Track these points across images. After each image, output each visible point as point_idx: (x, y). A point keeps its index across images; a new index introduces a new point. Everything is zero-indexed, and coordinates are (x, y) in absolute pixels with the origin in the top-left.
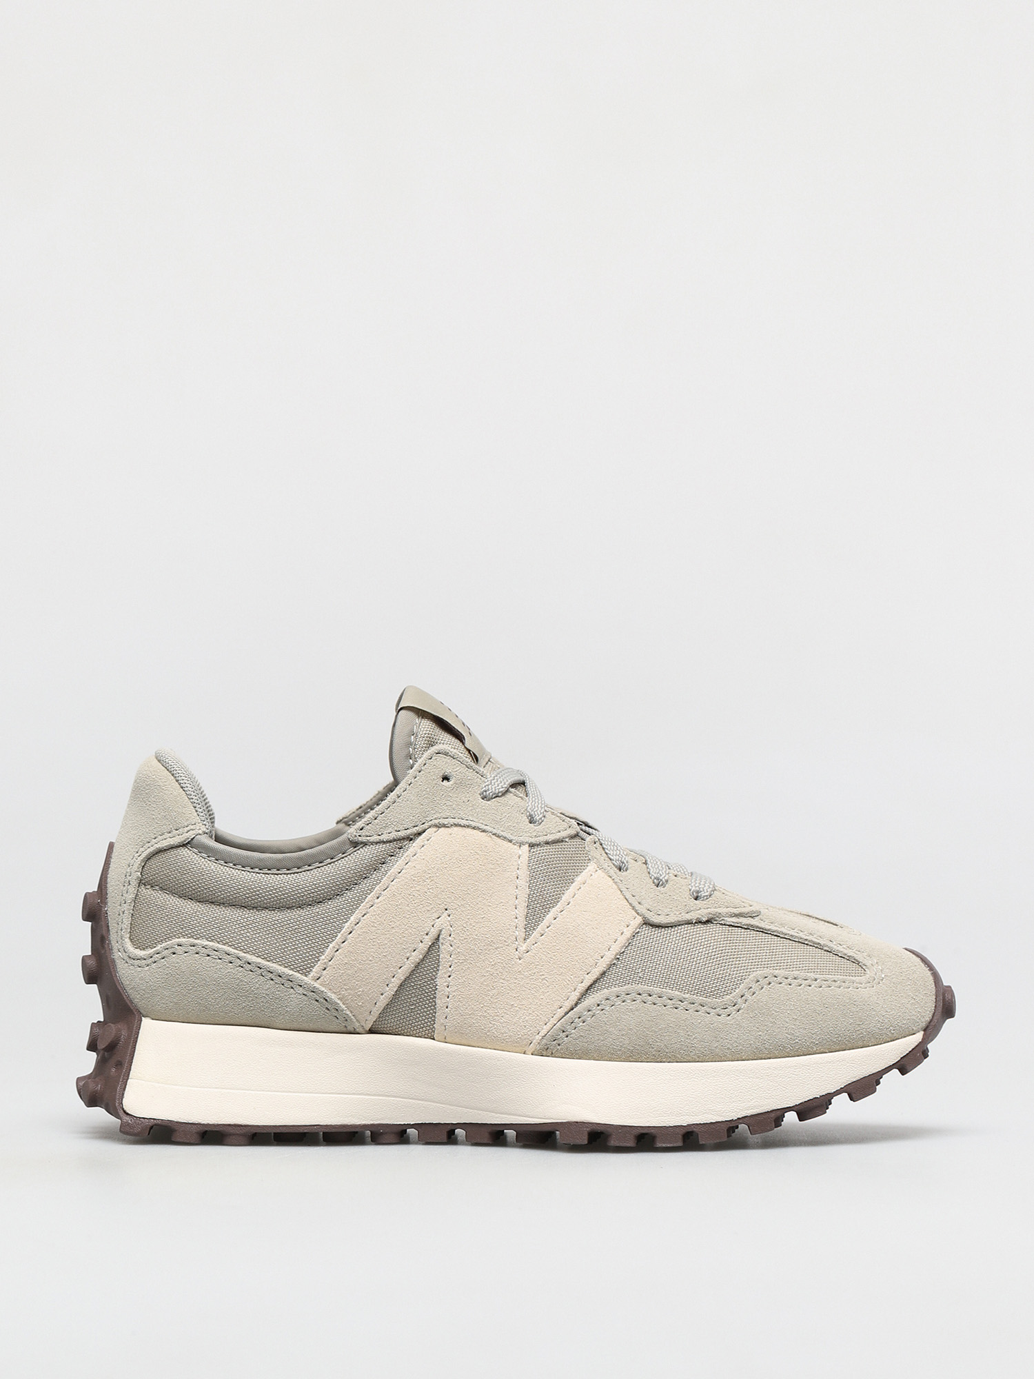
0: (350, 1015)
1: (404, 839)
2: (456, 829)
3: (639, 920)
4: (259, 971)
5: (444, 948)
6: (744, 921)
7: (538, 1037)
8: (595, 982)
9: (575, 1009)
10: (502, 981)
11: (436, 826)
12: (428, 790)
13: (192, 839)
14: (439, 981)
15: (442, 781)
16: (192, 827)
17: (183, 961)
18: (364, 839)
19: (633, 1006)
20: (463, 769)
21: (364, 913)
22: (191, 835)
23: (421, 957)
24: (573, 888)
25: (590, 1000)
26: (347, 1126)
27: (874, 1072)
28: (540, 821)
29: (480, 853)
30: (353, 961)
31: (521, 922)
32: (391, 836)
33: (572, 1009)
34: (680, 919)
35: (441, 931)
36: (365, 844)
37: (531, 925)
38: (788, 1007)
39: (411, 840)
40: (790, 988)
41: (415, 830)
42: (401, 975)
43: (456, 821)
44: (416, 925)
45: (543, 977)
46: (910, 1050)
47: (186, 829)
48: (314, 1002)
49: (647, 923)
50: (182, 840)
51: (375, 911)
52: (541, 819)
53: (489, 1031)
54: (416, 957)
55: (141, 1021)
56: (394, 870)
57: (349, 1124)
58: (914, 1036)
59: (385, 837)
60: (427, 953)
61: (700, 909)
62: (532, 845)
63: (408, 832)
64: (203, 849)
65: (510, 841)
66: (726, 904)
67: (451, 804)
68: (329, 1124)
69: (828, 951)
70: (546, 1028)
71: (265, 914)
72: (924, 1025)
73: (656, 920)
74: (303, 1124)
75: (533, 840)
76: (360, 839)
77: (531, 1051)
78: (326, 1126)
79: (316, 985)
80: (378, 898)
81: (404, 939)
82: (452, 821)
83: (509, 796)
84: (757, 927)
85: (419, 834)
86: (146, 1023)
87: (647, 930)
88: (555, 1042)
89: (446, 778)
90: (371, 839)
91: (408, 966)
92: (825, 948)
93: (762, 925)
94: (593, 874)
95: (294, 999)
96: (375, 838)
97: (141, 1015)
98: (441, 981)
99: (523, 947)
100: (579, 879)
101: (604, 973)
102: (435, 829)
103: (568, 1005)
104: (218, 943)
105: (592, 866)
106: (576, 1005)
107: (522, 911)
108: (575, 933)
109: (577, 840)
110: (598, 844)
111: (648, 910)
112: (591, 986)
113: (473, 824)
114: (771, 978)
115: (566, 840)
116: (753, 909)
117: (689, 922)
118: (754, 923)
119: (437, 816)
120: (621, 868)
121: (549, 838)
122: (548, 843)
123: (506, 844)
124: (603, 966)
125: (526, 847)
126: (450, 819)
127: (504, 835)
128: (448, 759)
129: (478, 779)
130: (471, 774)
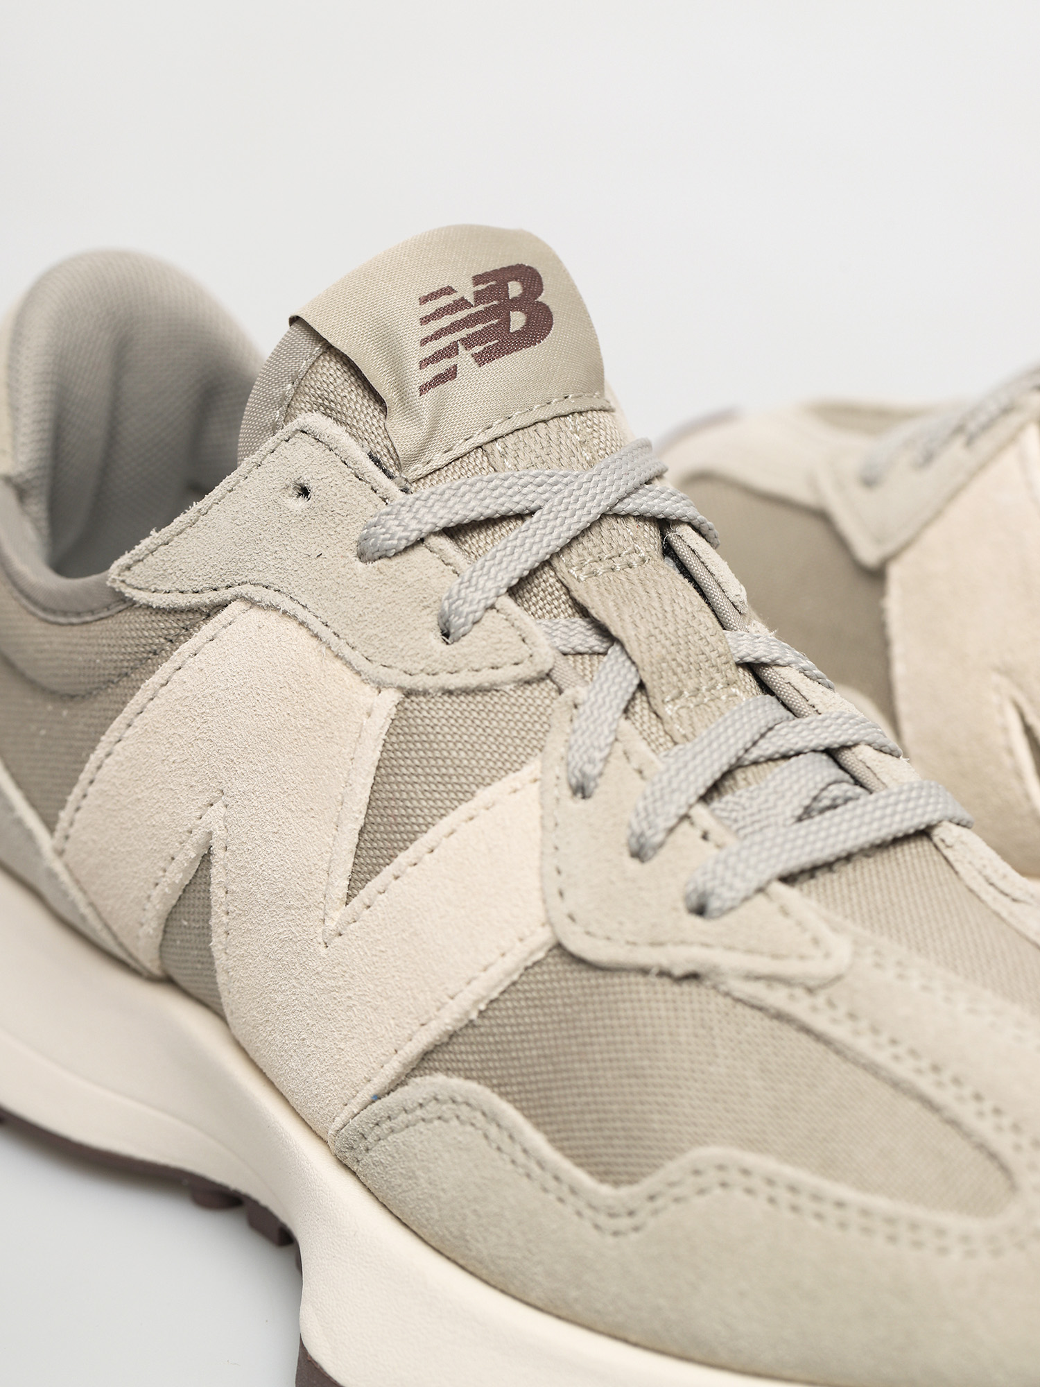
2: (273, 615)
5: (217, 874)
6: (777, 998)
8: (433, 1049)
9: (389, 1096)
11: (246, 599)
12: (256, 512)
14: (213, 938)
15: (294, 495)
18: (130, 592)
20: (345, 477)
24: (464, 809)
25: (414, 1090)
28: (463, 632)
29: (295, 686)
30: (92, 841)
31: (343, 864)
32: (170, 601)
33: (385, 1094)
34: (628, 959)
35: (212, 835)
36: (130, 604)
37: (357, 881)
39: (204, 615)
41: (208, 598)
42: (158, 901)
43: (277, 599)
44: (174, 810)
49: (559, 946)
52: (463, 627)
54: (177, 875)
56: (155, 679)
59: (160, 600)
61: (688, 941)
62: (409, 693)
63: (194, 600)
65: (358, 673)
66: (757, 941)
67: (286, 555)
73: (577, 945)
75: (408, 682)
79: (58, 866)
82: (271, 597)
83: (420, 553)
84: (802, 1021)
85: (219, 609)
87: (559, 966)
89: (304, 492)
90: (141, 597)
91: (167, 888)
93: (820, 1023)
96: (146, 597)
98: (216, 941)
99: (337, 918)
100: (483, 794)
101: (452, 1035)
103: (380, 1083)
105: (533, 767)
106: (394, 1087)
107: (349, 839)
108: (420, 926)
109: (545, 688)
110: (579, 710)
111: (571, 916)
112: (425, 1054)
113: (302, 614)
114: (734, 1176)
115: (507, 688)
116: (817, 967)
117: (644, 971)
118: (800, 1007)
119: (254, 576)
120: (581, 790)
121: (454, 682)
122: (450, 693)
123: (348, 675)
124: (446, 1020)
125: (397, 696)
126: (271, 592)
127: (355, 657)
128: (318, 451)
129: (370, 507)
130: (360, 493)
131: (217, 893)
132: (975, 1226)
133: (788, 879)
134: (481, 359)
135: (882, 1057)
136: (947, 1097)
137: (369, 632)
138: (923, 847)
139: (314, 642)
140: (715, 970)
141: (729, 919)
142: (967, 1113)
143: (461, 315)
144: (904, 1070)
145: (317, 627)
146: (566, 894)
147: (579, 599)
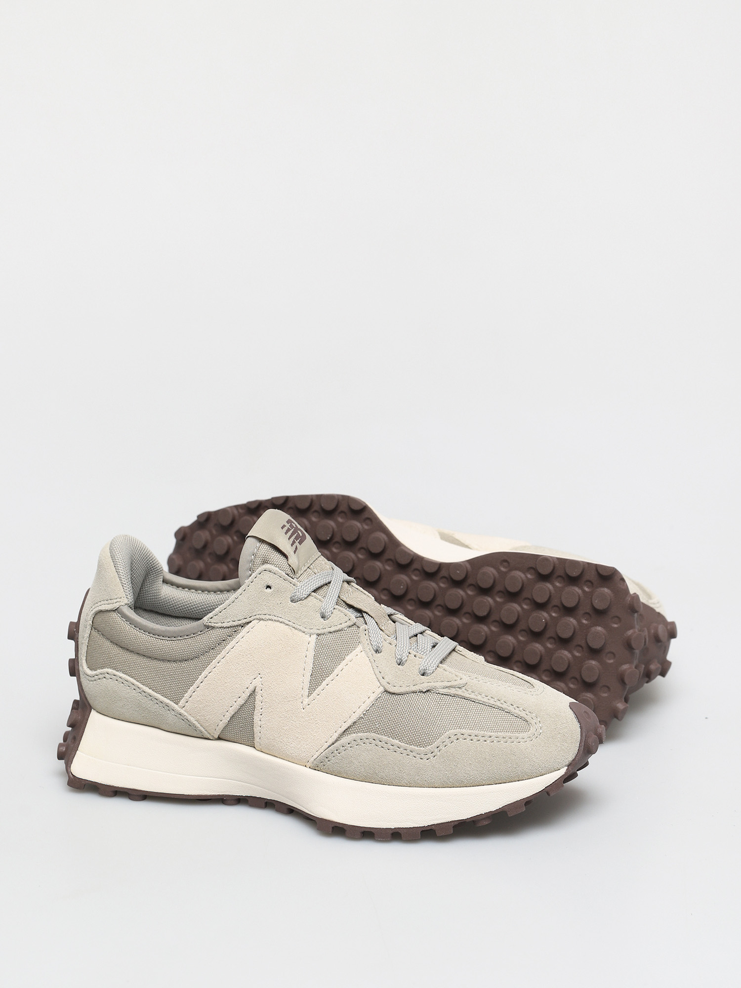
0: (204, 730)
1: (237, 626)
2: (270, 622)
3: (382, 689)
4: (150, 698)
5: (258, 698)
6: (452, 691)
7: (312, 759)
8: (349, 728)
9: (335, 744)
10: (292, 722)
11: (257, 619)
12: (255, 595)
13: (117, 608)
14: (255, 717)
15: (266, 588)
16: (118, 600)
17: (110, 684)
18: (213, 625)
19: (368, 747)
20: (281, 581)
21: (209, 671)
22: (116, 605)
23: (243, 702)
24: (344, 663)
25: (345, 740)
26: (202, 795)
27: (524, 797)
28: (329, 617)
29: (283, 639)
30: (202, 700)
31: (307, 685)
32: (229, 625)
33: (334, 744)
34: (408, 690)
35: (256, 687)
36: (213, 628)
37: (312, 689)
38: (467, 756)
39: (242, 626)
40: (472, 743)
41: (244, 621)
42: (232, 711)
43: (270, 617)
44: (240, 683)
45: (317, 722)
46: (554, 781)
47: (115, 601)
48: (181, 720)
49: (386, 691)
50: (112, 608)
51: (215, 671)
52: (329, 615)
53: (284, 751)
54: (241, 701)
55: (91, 712)
56: (229, 647)
57: (203, 794)
58: (559, 771)
59: (225, 625)
60: (248, 699)
61: (423, 683)
62: (318, 635)
63: (240, 622)
64: (124, 616)
65: (304, 632)
66: (442, 679)
67: (269, 605)
68: (190, 794)
69: (507, 712)
70: (318, 754)
71: (155, 662)
72: (567, 763)
73: (392, 690)
74: (174, 793)
75: (319, 632)
76: (210, 624)
77: (309, 766)
78: (188, 795)
79: (182, 711)
80: (218, 663)
81: (233, 690)
82: (268, 617)
83: (310, 598)
84: (461, 696)
85: (248, 623)
86: (93, 713)
87: (387, 696)
88: (322, 764)
89: (269, 587)
90: (217, 625)
91: (236, 706)
92: (506, 711)
93: (466, 695)
94: (359, 654)
95: (170, 718)
96: (220, 625)
97: (91, 708)
98: (256, 718)
99: (306, 701)
100: (348, 658)
101: (355, 722)
102: (257, 621)
103: (330, 742)
104: (129, 676)
105: (360, 648)
106: (336, 741)
107: (308, 678)
108: (339, 696)
109: (354, 628)
110: (367, 631)
111: (388, 683)
112: (347, 729)
113: (281, 620)
114: (459, 736)
115: (345, 629)
116: (461, 682)
117: (414, 692)
118: (459, 692)
119: (260, 612)
120: (377, 651)
121: (332, 629)
122: (331, 633)
123: (301, 634)
124: (354, 718)
125: (315, 636)
126: (267, 615)
127: (301, 628)
128: (271, 575)
129: (291, 587)
130: (286, 584)
131: (258, 703)
132: (525, 735)
133: (441, 662)
134: (300, 543)
135: (485, 700)
136: (504, 706)
137: (303, 621)
138: (454, 654)
139: (287, 626)
140: (435, 688)
141: (434, 674)
142: (511, 709)
143: (291, 532)
144: (492, 702)
145: (288, 623)
146: (385, 678)
147: (348, 603)
